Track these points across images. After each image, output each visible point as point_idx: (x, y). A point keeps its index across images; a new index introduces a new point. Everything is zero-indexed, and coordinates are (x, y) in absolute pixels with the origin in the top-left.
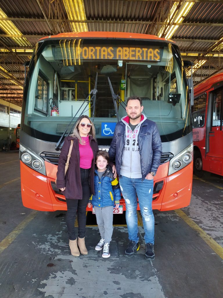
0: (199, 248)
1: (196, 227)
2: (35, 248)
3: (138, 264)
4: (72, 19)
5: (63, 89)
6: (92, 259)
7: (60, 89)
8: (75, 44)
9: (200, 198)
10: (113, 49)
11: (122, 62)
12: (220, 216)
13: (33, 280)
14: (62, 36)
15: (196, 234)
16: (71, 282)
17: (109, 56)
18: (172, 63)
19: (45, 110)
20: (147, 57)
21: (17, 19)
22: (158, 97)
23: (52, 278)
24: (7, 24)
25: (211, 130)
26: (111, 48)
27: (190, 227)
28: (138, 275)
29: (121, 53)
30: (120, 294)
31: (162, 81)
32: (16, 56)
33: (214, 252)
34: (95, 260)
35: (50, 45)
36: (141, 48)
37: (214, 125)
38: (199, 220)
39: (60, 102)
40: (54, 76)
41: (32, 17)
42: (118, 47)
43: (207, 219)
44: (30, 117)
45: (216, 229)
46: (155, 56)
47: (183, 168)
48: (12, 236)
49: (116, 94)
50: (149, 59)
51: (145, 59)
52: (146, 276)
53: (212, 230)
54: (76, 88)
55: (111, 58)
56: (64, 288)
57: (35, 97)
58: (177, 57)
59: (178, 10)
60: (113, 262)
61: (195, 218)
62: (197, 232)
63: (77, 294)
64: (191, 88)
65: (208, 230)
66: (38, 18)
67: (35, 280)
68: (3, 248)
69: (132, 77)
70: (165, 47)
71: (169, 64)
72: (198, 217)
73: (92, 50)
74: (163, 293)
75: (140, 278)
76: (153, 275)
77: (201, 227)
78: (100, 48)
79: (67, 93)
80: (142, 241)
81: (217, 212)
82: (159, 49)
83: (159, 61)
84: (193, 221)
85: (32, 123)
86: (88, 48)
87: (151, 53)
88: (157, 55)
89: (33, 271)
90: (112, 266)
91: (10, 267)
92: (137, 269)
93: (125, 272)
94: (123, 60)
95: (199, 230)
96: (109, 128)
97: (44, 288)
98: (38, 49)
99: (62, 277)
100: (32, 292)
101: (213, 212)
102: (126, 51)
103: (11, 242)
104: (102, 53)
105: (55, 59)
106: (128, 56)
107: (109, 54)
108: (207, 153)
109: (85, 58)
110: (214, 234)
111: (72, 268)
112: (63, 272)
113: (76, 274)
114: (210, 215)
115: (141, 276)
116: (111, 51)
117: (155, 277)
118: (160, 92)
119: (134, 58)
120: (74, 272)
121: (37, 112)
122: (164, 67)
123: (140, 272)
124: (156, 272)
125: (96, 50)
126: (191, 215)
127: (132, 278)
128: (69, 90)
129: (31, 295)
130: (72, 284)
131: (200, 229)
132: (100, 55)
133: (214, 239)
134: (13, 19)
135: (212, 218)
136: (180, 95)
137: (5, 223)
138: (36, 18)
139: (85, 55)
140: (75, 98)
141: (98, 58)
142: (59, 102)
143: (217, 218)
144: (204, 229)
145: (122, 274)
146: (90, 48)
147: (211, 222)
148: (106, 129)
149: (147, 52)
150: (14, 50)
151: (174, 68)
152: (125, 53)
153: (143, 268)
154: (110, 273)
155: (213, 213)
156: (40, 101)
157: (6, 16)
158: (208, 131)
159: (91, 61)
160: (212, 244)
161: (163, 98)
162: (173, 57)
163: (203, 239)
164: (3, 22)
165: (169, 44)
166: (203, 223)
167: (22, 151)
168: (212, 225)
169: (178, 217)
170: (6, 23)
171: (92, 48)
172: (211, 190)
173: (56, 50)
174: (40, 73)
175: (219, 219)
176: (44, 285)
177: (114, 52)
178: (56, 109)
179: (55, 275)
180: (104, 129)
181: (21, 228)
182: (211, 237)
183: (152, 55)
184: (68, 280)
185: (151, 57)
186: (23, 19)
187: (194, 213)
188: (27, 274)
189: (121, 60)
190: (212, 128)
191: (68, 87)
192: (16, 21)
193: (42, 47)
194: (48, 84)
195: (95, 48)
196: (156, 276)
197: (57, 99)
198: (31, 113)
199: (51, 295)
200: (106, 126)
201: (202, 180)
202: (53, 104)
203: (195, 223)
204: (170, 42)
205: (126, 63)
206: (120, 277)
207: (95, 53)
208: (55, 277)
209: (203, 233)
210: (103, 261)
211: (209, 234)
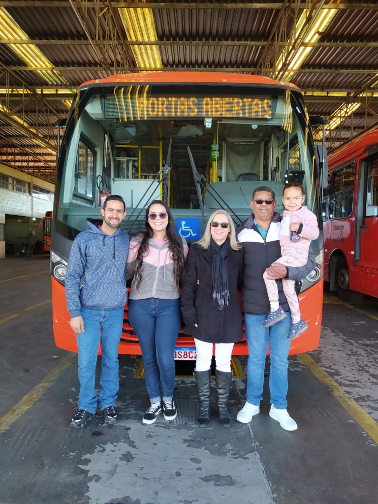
0: (329, 413)
1: (329, 381)
2: (73, 408)
3: (230, 435)
4: (134, 39)
5: (118, 159)
6: (161, 426)
7: (114, 160)
8: (138, 93)
9: (341, 335)
10: (196, 101)
11: (210, 120)
12: (370, 364)
13: (71, 454)
14: (118, 80)
15: (328, 391)
16: (128, 457)
17: (190, 112)
18: (291, 121)
19: (90, 195)
20: (250, 111)
21: (44, 42)
22: (271, 171)
23: (98, 452)
24: (29, 50)
25: (364, 223)
26: (193, 99)
27: (319, 381)
28: (230, 450)
29: (209, 107)
30: (200, 477)
31: (278, 147)
32: (42, 101)
33: (352, 419)
34: (165, 427)
35: (98, 96)
36: (242, 98)
37: (367, 215)
38: (335, 370)
39: (114, 181)
40: (104, 139)
41: (69, 38)
42: (204, 97)
43: (349, 368)
44: (67, 207)
45: (361, 384)
46: (264, 111)
47: (306, 290)
48: (38, 391)
49: (200, 174)
50: (253, 116)
51: (247, 116)
52: (242, 453)
53: (355, 386)
54: (140, 157)
55: (193, 114)
56: (116, 466)
57: (74, 175)
58: (299, 112)
59: (308, 25)
60: (192, 431)
61: (329, 367)
62: (329, 388)
63: (136, 475)
64: (324, 160)
65: (347, 386)
66: (79, 39)
67: (74, 454)
68: (25, 408)
69: (230, 140)
70: (279, 96)
71: (287, 122)
72: (334, 365)
73: (163, 103)
74: (265, 476)
75: (232, 454)
76: (252, 450)
77: (336, 381)
78: (175, 99)
79: (125, 166)
80: (240, 401)
81: (366, 358)
82: (269, 99)
83: (270, 118)
84: (326, 371)
85: (68, 216)
86: (158, 99)
87: (257, 105)
88: (267, 109)
89: (71, 442)
90: (190, 436)
91: (37, 435)
92: (228, 442)
93: (210, 446)
94: (212, 118)
95: (333, 385)
96: (189, 227)
97: (87, 464)
98: (80, 99)
99: (114, 451)
100: (69, 469)
101: (360, 357)
102: (217, 103)
103: (36, 400)
104: (180, 107)
105: (107, 117)
106: (220, 112)
107: (189, 109)
108: (357, 261)
109: (153, 114)
110: (357, 392)
111: (129, 438)
112: (115, 444)
113: (135, 447)
114: (354, 362)
115: (234, 452)
116: (193, 103)
117: (256, 454)
118: (275, 166)
119: (230, 115)
120: (132, 444)
121: (77, 198)
122: (279, 128)
123: (232, 447)
124: (257, 447)
125: (170, 103)
126: (323, 362)
127: (219, 455)
128: (128, 162)
129: (69, 473)
130: (129, 461)
131: (336, 384)
132: (176, 110)
133: (355, 400)
134: (38, 41)
135: (356, 367)
136: (304, 172)
137: (27, 371)
138: (76, 38)
139: (153, 110)
140: (138, 172)
141: (173, 115)
142: (112, 181)
143: (365, 367)
144: (341, 384)
145: (204, 448)
146: (161, 99)
147: (354, 373)
148: (184, 228)
149: (250, 104)
150: (39, 91)
151: (294, 128)
152: (215, 106)
153: (237, 441)
154: (187, 446)
155: (359, 360)
156: (82, 181)
157: (28, 37)
158: (359, 224)
159: (162, 119)
160: (350, 408)
161: (278, 175)
162: (293, 111)
163: (338, 400)
164: (23, 47)
165: (287, 90)
166: (341, 375)
167: (54, 262)
168: (355, 378)
169: (301, 364)
170: (27, 48)
171: (163, 99)
172: (362, 322)
173: (107, 102)
174: (83, 138)
175: (368, 369)
176: (88, 461)
177: (199, 105)
178: (107, 192)
179: (104, 448)
180: (181, 229)
181: (52, 379)
182: (351, 396)
183: (259, 109)
184: (123, 455)
185: (257, 112)
186: (54, 41)
187: (328, 359)
188: (62, 445)
189: (208, 117)
190: (366, 219)
191: (127, 157)
192: (43, 45)
193: (86, 97)
194: (95, 154)
195: (168, 99)
196: (256, 452)
197: (109, 175)
198: (69, 202)
199: (97, 475)
200: (183, 223)
201: (349, 307)
202: (103, 186)
203: (328, 375)
204: (289, 87)
205: (218, 122)
206: (202, 453)
207: (169, 108)
208: (104, 450)
209: (338, 390)
210: (176, 429)
211: (348, 392)
